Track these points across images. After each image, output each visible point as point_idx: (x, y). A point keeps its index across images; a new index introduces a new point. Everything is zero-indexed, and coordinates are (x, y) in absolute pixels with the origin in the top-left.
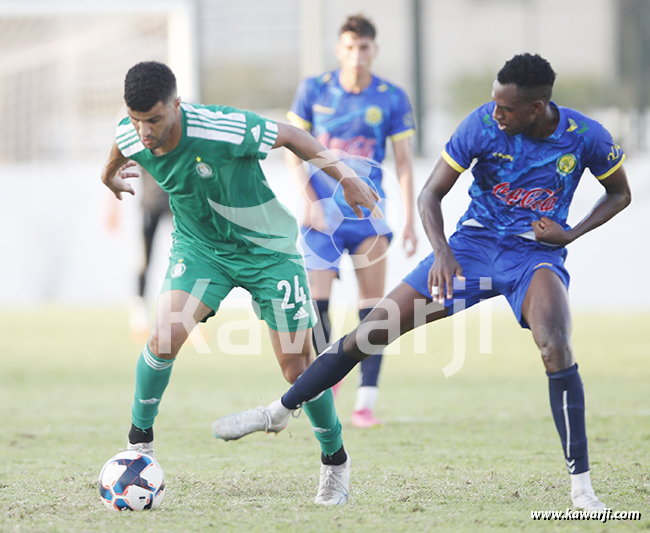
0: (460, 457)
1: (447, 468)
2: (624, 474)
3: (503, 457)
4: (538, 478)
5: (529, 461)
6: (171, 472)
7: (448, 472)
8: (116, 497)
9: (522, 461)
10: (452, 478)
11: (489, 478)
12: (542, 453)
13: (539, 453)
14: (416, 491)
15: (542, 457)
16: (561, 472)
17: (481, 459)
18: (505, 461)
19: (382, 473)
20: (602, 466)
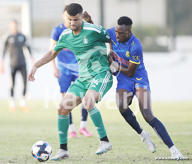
0: (116, 149)
1: (112, 152)
2: (169, 154)
3: (130, 149)
4: (141, 155)
5: (138, 150)
6: (23, 154)
7: (112, 153)
8: (38, 157)
9: (136, 150)
10: (113, 155)
11: (125, 155)
12: (142, 147)
13: (141, 147)
14: (102, 160)
15: (142, 148)
16: (149, 153)
17: (123, 149)
18: (130, 150)
19: (91, 154)
20: (162, 152)
